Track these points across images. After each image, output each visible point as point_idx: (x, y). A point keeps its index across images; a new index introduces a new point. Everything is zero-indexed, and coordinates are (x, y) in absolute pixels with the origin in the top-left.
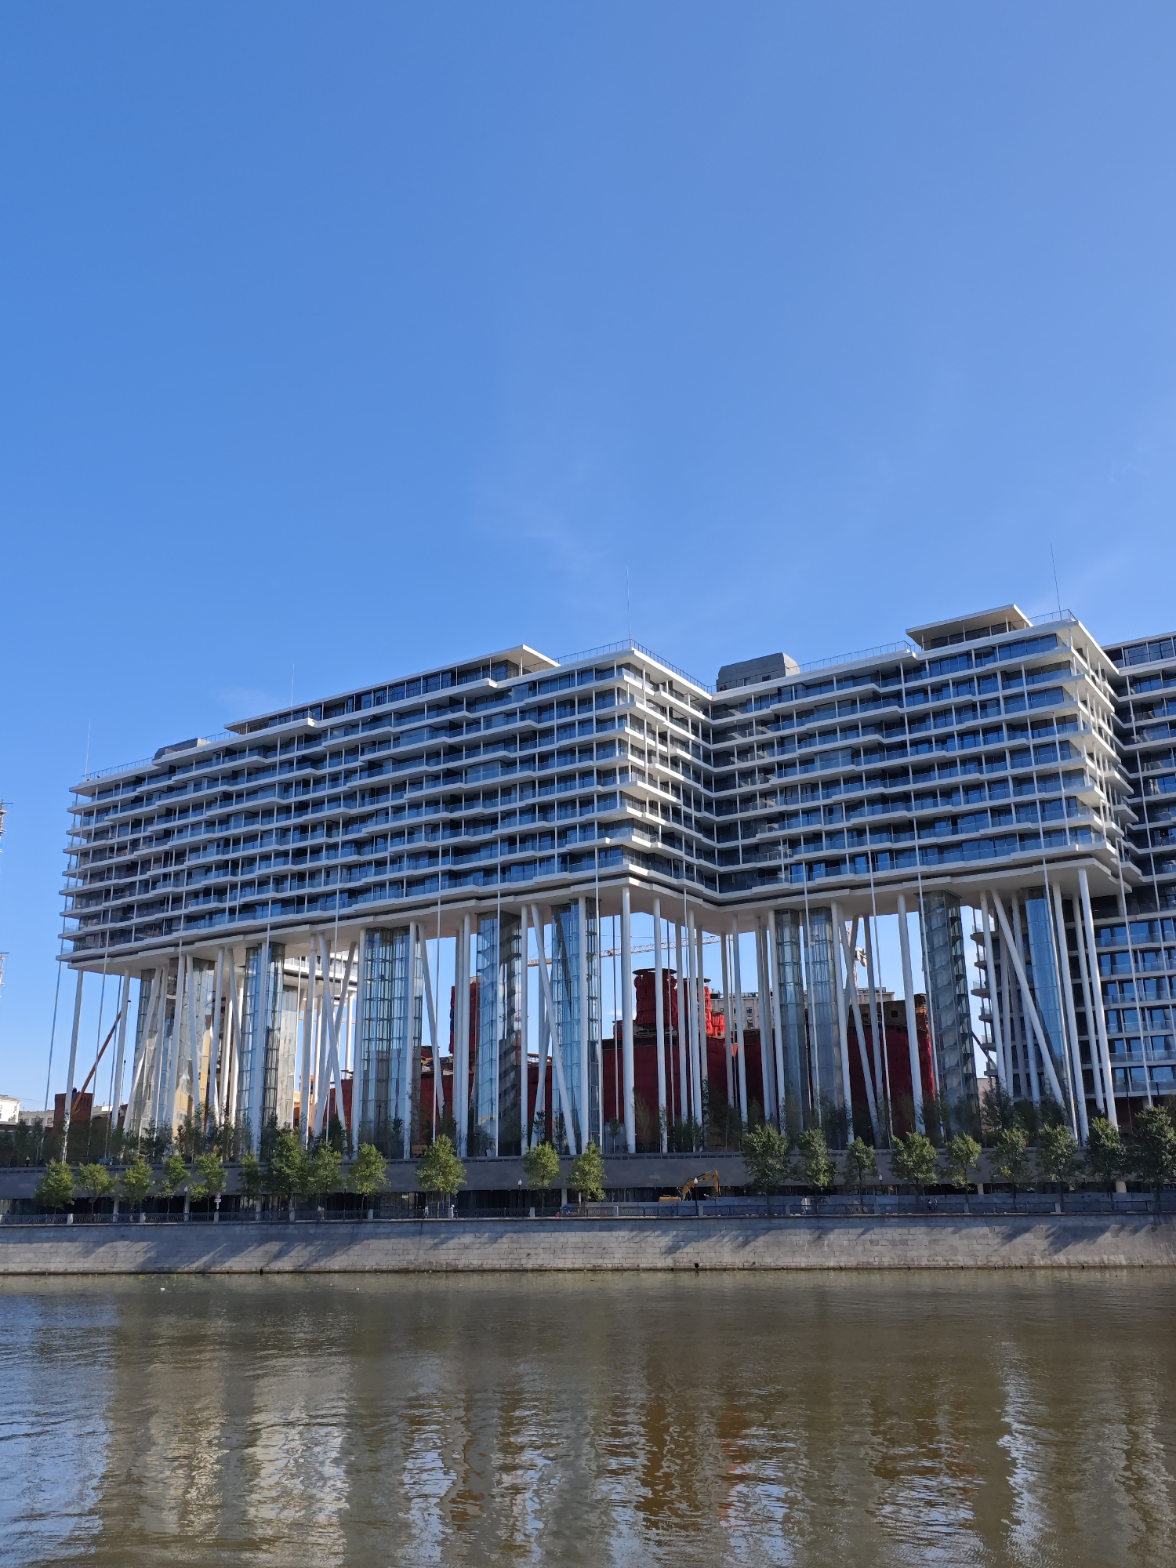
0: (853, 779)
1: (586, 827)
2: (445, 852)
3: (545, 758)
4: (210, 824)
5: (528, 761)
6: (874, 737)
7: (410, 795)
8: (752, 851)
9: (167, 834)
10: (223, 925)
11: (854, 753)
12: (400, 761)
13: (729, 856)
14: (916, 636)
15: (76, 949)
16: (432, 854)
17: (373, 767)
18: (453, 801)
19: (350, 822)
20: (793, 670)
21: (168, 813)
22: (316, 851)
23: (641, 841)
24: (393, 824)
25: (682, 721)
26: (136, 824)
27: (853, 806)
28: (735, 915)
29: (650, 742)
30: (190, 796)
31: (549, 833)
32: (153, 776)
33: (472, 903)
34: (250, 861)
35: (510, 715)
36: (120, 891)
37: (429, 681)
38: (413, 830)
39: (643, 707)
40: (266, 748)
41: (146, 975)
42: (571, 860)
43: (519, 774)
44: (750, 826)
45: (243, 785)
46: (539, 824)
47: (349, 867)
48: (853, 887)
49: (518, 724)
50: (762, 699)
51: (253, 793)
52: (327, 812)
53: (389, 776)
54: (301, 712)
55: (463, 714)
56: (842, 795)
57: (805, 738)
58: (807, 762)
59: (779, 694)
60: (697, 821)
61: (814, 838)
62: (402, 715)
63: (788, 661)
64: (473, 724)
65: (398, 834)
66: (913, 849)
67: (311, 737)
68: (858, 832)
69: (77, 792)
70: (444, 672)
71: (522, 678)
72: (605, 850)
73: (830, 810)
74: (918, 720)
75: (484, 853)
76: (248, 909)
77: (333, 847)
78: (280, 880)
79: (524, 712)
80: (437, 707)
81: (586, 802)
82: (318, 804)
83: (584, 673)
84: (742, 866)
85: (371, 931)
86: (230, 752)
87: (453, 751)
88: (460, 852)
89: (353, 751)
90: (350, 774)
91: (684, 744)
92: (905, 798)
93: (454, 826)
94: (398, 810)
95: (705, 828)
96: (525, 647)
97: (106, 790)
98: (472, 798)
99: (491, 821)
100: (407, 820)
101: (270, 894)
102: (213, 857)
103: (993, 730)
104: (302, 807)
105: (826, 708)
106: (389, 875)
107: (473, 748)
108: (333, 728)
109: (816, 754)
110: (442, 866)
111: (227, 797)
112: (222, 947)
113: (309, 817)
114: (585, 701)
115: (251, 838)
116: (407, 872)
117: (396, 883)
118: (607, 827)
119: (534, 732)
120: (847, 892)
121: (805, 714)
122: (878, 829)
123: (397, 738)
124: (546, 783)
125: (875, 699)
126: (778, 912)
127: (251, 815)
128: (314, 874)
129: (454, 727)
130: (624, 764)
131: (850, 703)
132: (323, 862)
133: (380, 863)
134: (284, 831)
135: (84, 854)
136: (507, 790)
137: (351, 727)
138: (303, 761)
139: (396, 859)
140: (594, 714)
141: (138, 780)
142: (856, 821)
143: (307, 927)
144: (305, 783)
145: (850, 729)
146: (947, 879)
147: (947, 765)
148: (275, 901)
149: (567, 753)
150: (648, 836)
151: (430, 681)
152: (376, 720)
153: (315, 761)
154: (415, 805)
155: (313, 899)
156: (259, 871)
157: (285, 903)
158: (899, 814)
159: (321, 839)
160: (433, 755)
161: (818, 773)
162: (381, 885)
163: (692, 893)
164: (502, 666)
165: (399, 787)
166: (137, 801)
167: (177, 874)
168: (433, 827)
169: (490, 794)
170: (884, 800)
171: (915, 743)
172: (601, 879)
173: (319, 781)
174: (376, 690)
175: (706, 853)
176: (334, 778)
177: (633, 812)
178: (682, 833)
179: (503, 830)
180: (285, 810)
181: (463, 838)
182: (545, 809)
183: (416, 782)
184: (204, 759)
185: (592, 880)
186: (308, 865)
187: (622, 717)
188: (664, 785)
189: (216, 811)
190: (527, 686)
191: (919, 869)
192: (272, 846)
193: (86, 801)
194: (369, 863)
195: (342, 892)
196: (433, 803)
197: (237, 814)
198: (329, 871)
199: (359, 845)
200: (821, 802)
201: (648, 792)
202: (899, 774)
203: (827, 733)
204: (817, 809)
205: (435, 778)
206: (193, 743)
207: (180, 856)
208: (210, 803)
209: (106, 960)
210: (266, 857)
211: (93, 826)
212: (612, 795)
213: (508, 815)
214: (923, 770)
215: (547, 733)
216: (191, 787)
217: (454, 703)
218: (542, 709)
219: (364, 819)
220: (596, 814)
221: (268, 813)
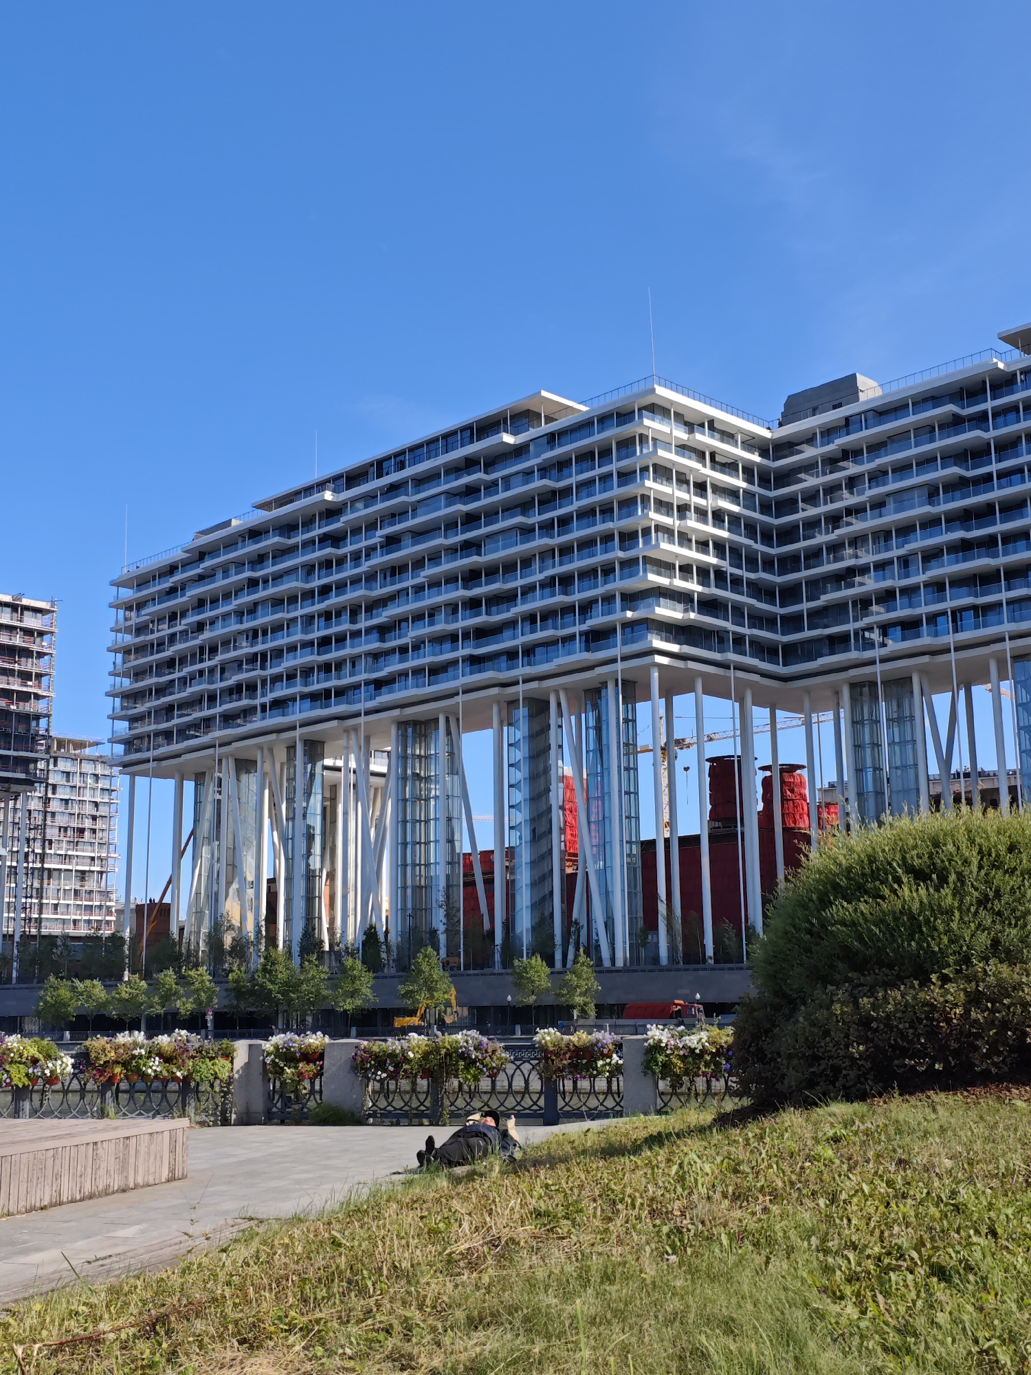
0: (931, 523)
1: (608, 599)
2: (466, 635)
3: (565, 522)
4: (239, 614)
5: (547, 527)
6: (955, 470)
7: (429, 572)
8: (818, 617)
9: (200, 627)
10: (257, 723)
11: (932, 492)
12: (419, 534)
13: (793, 623)
14: (1010, 339)
15: (127, 752)
16: (453, 638)
17: (392, 542)
18: (472, 576)
19: (374, 605)
20: (870, 390)
21: (200, 604)
22: (341, 639)
23: (667, 611)
24: (411, 606)
25: (730, 466)
26: (173, 617)
27: (931, 556)
29: (680, 495)
30: (220, 583)
31: (568, 610)
32: (186, 564)
33: (495, 691)
34: (278, 653)
35: (528, 474)
36: (161, 691)
37: (448, 439)
38: (433, 612)
40: (288, 528)
41: (199, 778)
42: (596, 637)
43: (540, 542)
44: (816, 586)
45: (270, 569)
46: (560, 599)
47: (376, 656)
48: (933, 653)
49: (538, 483)
50: (829, 432)
51: (278, 577)
52: (351, 595)
53: (408, 550)
54: (321, 485)
55: (479, 476)
56: (919, 543)
57: (877, 476)
58: (878, 505)
59: (848, 424)
60: (751, 583)
61: (887, 597)
62: (421, 481)
63: (862, 381)
64: (492, 487)
65: (418, 617)
66: (1000, 604)
67: (332, 512)
68: (937, 587)
69: (119, 584)
70: (463, 429)
71: (544, 428)
72: (629, 625)
73: (905, 562)
74: (1007, 445)
75: (507, 633)
76: (279, 705)
77: (356, 634)
78: (307, 672)
79: (544, 470)
80: (455, 469)
81: (608, 570)
82: (341, 586)
83: (604, 419)
84: (807, 634)
85: (402, 724)
86: (254, 533)
87: (471, 520)
88: (482, 633)
89: (372, 526)
90: (370, 551)
91: (732, 494)
92: (989, 543)
93: (473, 605)
94: (419, 589)
95: (760, 591)
96: (544, 394)
97: (142, 581)
98: (491, 572)
99: (509, 598)
100: (430, 600)
101: (298, 688)
102: (245, 649)
104: (325, 591)
105: (898, 439)
106: (412, 662)
107: (491, 514)
108: (353, 500)
109: (888, 495)
110: (464, 651)
111: (253, 583)
112: (260, 747)
113: (333, 600)
114: (605, 453)
115: (277, 628)
116: (427, 658)
117: (418, 671)
118: (631, 599)
119: (553, 492)
120: (926, 659)
121: (876, 447)
122: (960, 582)
123: (415, 507)
124: (566, 550)
125: (955, 423)
126: (855, 686)
127: (277, 602)
128: (340, 665)
129: (471, 492)
130: (645, 523)
131: (927, 431)
132: (347, 651)
133: (403, 650)
134: (309, 619)
135: (127, 651)
136: (527, 562)
137: (369, 498)
138: (326, 539)
139: (418, 645)
140: (614, 467)
141: (172, 569)
142: (935, 572)
143: (335, 723)
144: (327, 564)
145: (926, 462)
148: (303, 696)
149: (587, 514)
150: (681, 606)
151: (450, 440)
152: (394, 489)
153: (335, 539)
154: (435, 584)
155: (341, 692)
156: (288, 663)
157: (314, 697)
158: (981, 562)
159: (345, 626)
160: (450, 525)
161: (891, 517)
162: (403, 674)
163: (739, 667)
164: (521, 418)
165: (419, 564)
166: (172, 591)
167: (212, 670)
168: (453, 608)
169: (509, 567)
170: (964, 548)
171: (1002, 474)
172: (624, 659)
173: (341, 561)
174: (397, 455)
175: (758, 620)
176: (356, 557)
177: (655, 579)
178: (728, 600)
179: (520, 608)
180: (309, 595)
181: (482, 619)
182: (566, 581)
183: (434, 557)
184: (230, 543)
185: (614, 661)
186: (333, 655)
187: (645, 469)
188: (703, 545)
189: (246, 599)
190: (545, 440)
191: (1007, 627)
192: (298, 636)
193: (127, 594)
194: (392, 651)
195: (367, 683)
196: (451, 579)
197: (264, 601)
198: (354, 660)
199: (383, 631)
200: (895, 553)
201: (677, 555)
202: (984, 513)
203: (902, 469)
204: (890, 562)
205: (453, 551)
206: (228, 523)
207: (213, 650)
208: (239, 591)
209: (151, 765)
210: (292, 648)
211: (135, 619)
212: (633, 562)
213: (528, 590)
214: (1013, 507)
215: (566, 493)
216: (220, 575)
217: (470, 464)
218: (562, 465)
219: (383, 602)
220: (619, 584)
221: (293, 600)
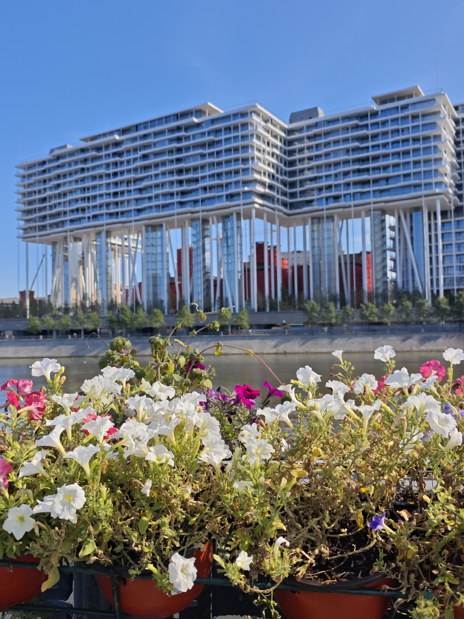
0: (346, 162)
1: (237, 183)
2: (177, 194)
3: (218, 153)
4: (77, 181)
5: (211, 154)
6: (356, 144)
7: (161, 169)
8: (303, 193)
9: (58, 186)
10: (86, 224)
11: (348, 151)
12: (156, 154)
13: (293, 195)
14: (375, 99)
15: (24, 233)
16: (172, 194)
17: (145, 157)
18: (180, 172)
19: (136, 181)
20: (322, 115)
21: (58, 177)
22: (122, 193)
23: (259, 189)
24: (154, 182)
25: (275, 137)
26: (45, 181)
27: (346, 174)
28: (295, 219)
29: (264, 146)
30: (66, 169)
31: (221, 186)
32: (50, 161)
33: (189, 215)
34: (95, 197)
35: (203, 134)
36: (40, 210)
38: (163, 185)
39: (261, 130)
40: (98, 149)
41: (54, 244)
42: (231, 197)
43: (208, 160)
44: (302, 182)
45: (90, 165)
46: (216, 182)
47: (137, 200)
48: (344, 207)
49: (207, 138)
50: (309, 127)
51: (94, 168)
52: (126, 177)
53: (151, 161)
54: (111, 133)
55: (182, 134)
56: (342, 169)
57: (327, 144)
58: (327, 155)
59: (316, 125)
60: (281, 180)
61: (329, 187)
62: (156, 134)
63: (320, 111)
64: (187, 138)
65: (157, 186)
66: (369, 192)
67: (117, 144)
68: (348, 185)
69: (18, 167)
70: (173, 115)
71: (207, 117)
72: (245, 193)
73: (336, 175)
74: (375, 136)
75: (193, 194)
76: (95, 217)
77: (129, 191)
78: (108, 205)
79: (209, 133)
80: (171, 131)
81: (237, 172)
82: (122, 173)
83: (235, 115)
84: (299, 199)
85: (147, 226)
86: (83, 150)
87: (179, 150)
88: (183, 193)
89: (135, 150)
90: (135, 160)
91: (276, 146)
92: (367, 170)
93: (180, 182)
94: (157, 175)
95: (284, 183)
96: (209, 104)
97: (30, 167)
98: (188, 170)
99: (196, 180)
100: (160, 180)
101: (104, 211)
102: (79, 195)
103: (406, 141)
104: (115, 174)
105: (336, 131)
106: (154, 203)
107: (187, 149)
108: (127, 140)
109: (331, 151)
110: (176, 199)
111: (83, 170)
112: (85, 233)
113: (119, 178)
114: (236, 128)
115: (94, 187)
116: (161, 202)
117: (157, 206)
118: (245, 183)
119: (214, 142)
120: (341, 210)
121: (327, 134)
122: (356, 183)
123: (155, 144)
124: (219, 164)
125: (356, 127)
126: (313, 218)
127: (94, 178)
128: (122, 202)
129: (179, 139)
130: (252, 155)
131: (346, 129)
132: (126, 197)
133: (150, 198)
134: (108, 185)
135: (24, 195)
136: (203, 167)
137: (134, 139)
138: (115, 154)
139: (157, 196)
140: (240, 133)
141: (44, 163)
142: (347, 180)
143: (120, 225)
144: (116, 164)
145: (346, 140)
146: (383, 204)
147: (386, 156)
148: (107, 214)
149: (228, 151)
150: (262, 187)
151: (168, 119)
152: (145, 136)
153: (120, 154)
154: (164, 174)
155: (122, 213)
156: (99, 202)
157: (111, 215)
158: (365, 177)
159: (124, 188)
160: (171, 152)
161: (332, 160)
162: (151, 207)
163: (279, 210)
164: (199, 112)
165: (157, 165)
166: (44, 172)
167: (64, 202)
168: (172, 183)
169: (195, 169)
170: (359, 171)
171: (373, 147)
172: (244, 205)
173: (122, 163)
174: (144, 123)
175: (284, 194)
176: (128, 162)
177: (257, 176)
178: (275, 185)
179: (201, 184)
180: (108, 175)
181: (185, 188)
182: (219, 175)
183: (164, 164)
184: (71, 154)
185: (239, 205)
186: (119, 199)
187: (252, 135)
188: (269, 165)
189: (80, 176)
190: (210, 122)
191: (372, 200)
192: (104, 191)
193: (22, 172)
194: (145, 198)
195: (135, 210)
196: (171, 172)
197: (87, 177)
198: (128, 201)
199: (140, 190)
200: (333, 172)
201: (262, 168)
202: (365, 160)
203: (336, 142)
204: (330, 175)
205: (171, 162)
206: (65, 147)
207: (65, 195)
208: (76, 172)
209: (38, 238)
210: (101, 196)
211: (27, 182)
212: (247, 169)
213: (203, 178)
214: (376, 158)
215: (219, 142)
216: (67, 165)
217: (179, 129)
218: (217, 132)
219: (142, 179)
220: (241, 177)
221: (101, 177)
